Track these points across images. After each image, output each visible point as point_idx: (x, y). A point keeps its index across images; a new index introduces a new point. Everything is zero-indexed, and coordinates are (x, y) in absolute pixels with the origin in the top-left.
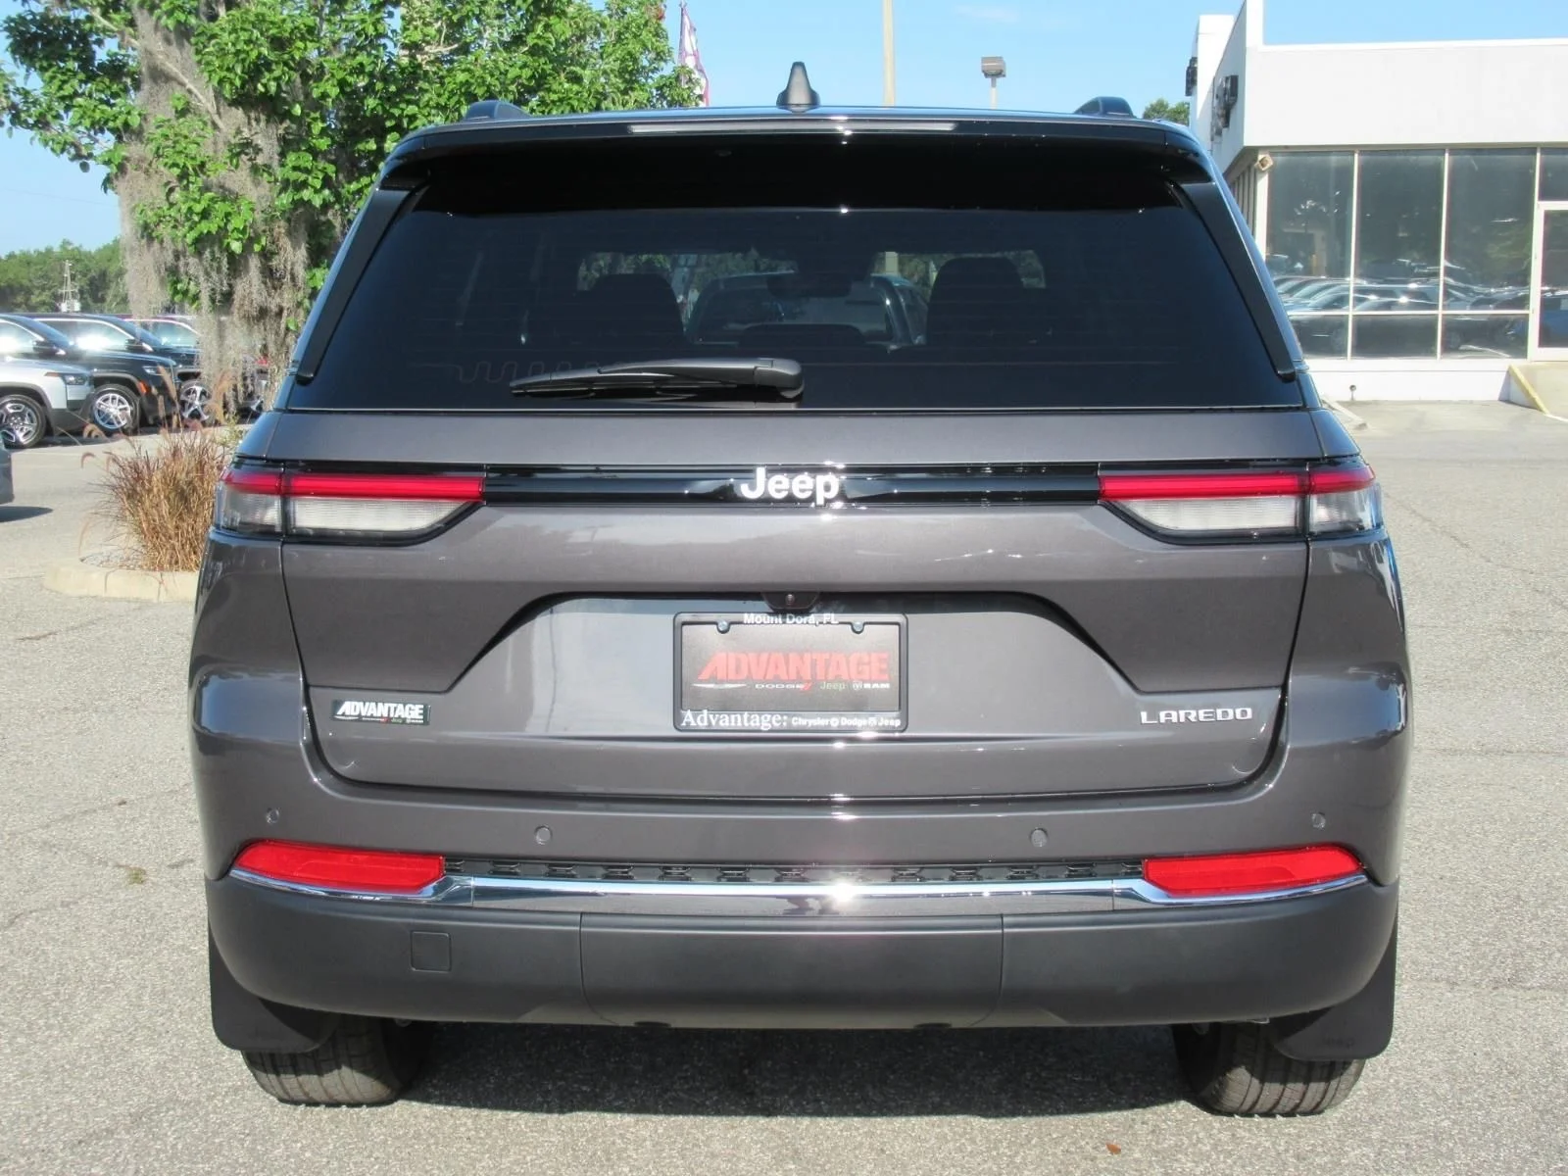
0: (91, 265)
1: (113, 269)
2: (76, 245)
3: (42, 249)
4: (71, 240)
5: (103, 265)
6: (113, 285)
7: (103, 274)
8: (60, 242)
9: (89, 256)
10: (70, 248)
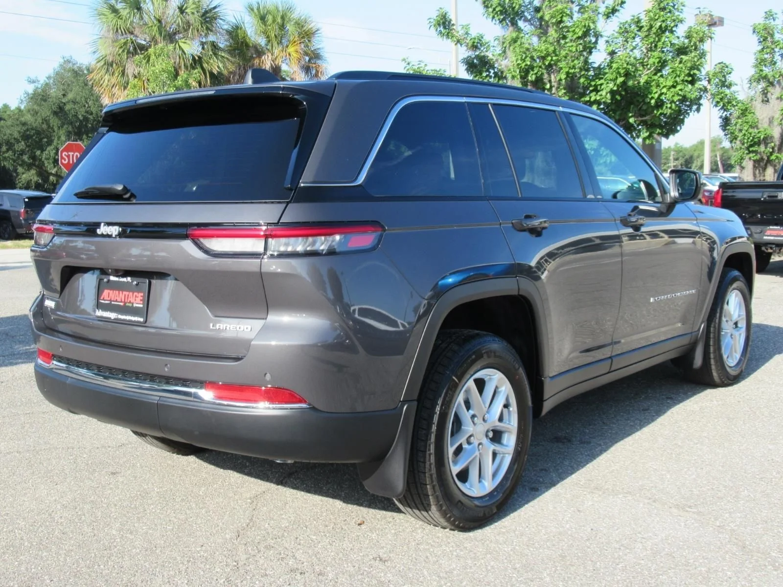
0: (686, 153)
1: (696, 154)
2: (681, 144)
3: (667, 148)
4: (678, 142)
5: (691, 153)
6: (695, 162)
7: (691, 157)
8: (674, 143)
9: (686, 149)
10: (678, 146)
